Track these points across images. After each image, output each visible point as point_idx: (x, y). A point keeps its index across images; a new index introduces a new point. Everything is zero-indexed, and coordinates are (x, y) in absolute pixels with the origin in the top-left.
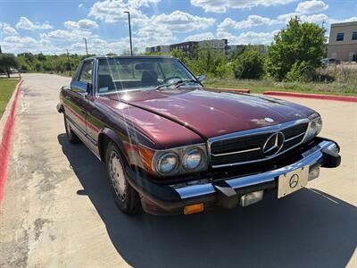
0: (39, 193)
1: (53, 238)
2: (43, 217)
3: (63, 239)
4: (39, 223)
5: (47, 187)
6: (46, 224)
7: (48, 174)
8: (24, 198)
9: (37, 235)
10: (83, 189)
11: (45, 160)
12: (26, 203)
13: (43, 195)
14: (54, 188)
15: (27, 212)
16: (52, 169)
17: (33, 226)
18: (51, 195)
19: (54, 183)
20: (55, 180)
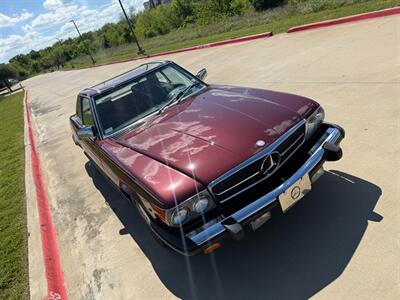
0: (87, 242)
1: (112, 286)
2: (99, 267)
3: (120, 285)
4: (97, 274)
5: (93, 234)
6: (102, 273)
7: (89, 218)
8: (77, 251)
9: (99, 286)
10: (124, 227)
12: (81, 256)
13: (92, 243)
14: (99, 233)
15: (84, 265)
16: (91, 211)
17: (93, 279)
18: (98, 242)
19: (97, 227)
20: (97, 223)
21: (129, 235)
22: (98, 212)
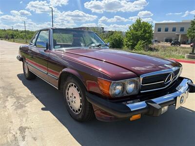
0: (15, 110)
1: (35, 139)
2: (24, 125)
3: (42, 139)
4: (22, 130)
5: (20, 106)
6: (27, 130)
7: (18, 98)
8: (6, 113)
9: (24, 138)
10: (44, 107)
11: (14, 90)
12: (9, 117)
13: (19, 111)
14: (25, 107)
15: (12, 122)
16: (20, 95)
17: (18, 132)
18: (24, 111)
19: (24, 104)
20: (24, 102)
21: (49, 111)
22: (26, 96)
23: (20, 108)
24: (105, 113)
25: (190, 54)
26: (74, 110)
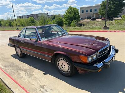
0: (29, 77)
2: (41, 85)
3: (56, 89)
6: (44, 86)
7: (25, 71)
8: (26, 80)
9: (46, 90)
10: (44, 73)
11: (17, 66)
12: (29, 82)
13: (32, 78)
14: (33, 75)
15: (33, 84)
16: (24, 69)
17: (41, 88)
18: (35, 77)
19: (31, 73)
20: (30, 72)
22: (28, 69)
23: (31, 76)
24: (84, 71)
25: (104, 26)
26: (64, 72)
